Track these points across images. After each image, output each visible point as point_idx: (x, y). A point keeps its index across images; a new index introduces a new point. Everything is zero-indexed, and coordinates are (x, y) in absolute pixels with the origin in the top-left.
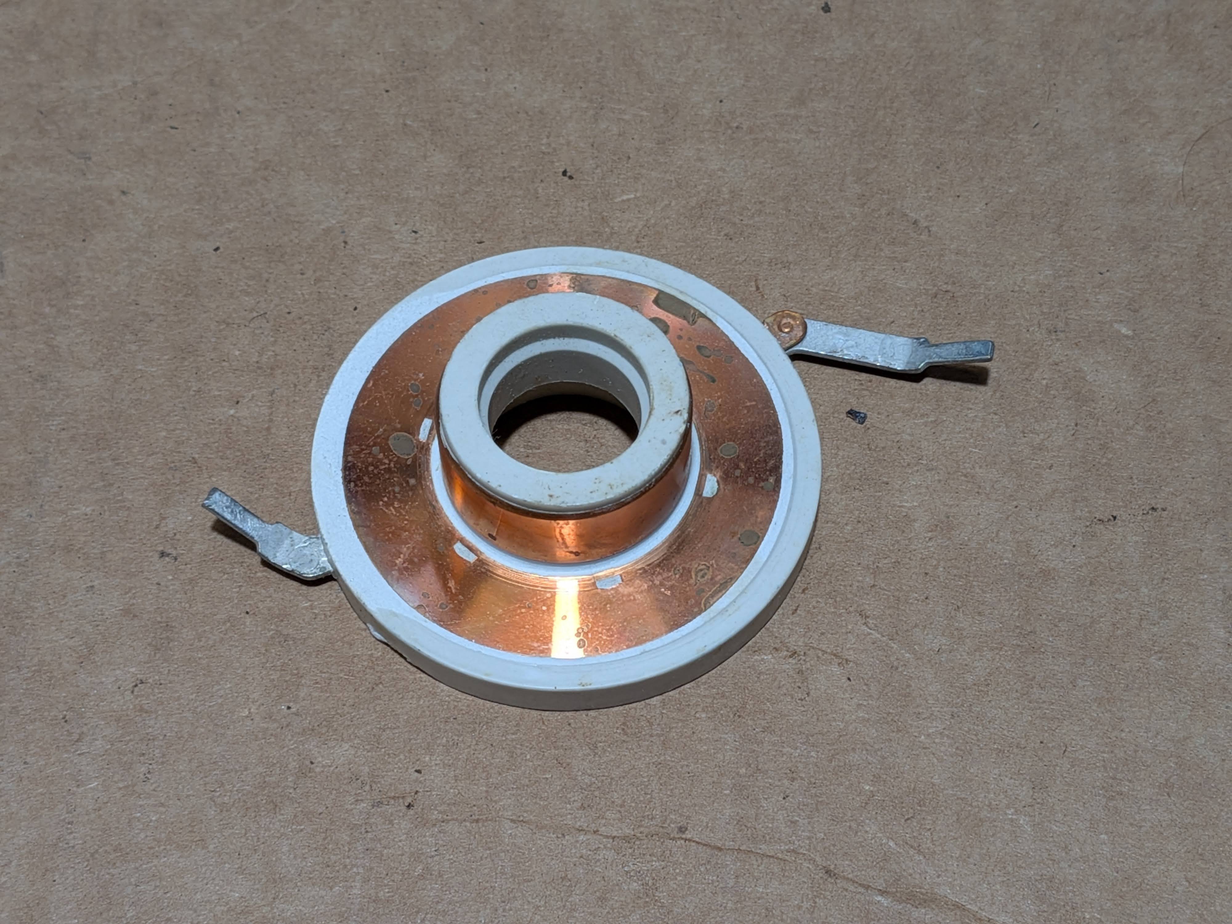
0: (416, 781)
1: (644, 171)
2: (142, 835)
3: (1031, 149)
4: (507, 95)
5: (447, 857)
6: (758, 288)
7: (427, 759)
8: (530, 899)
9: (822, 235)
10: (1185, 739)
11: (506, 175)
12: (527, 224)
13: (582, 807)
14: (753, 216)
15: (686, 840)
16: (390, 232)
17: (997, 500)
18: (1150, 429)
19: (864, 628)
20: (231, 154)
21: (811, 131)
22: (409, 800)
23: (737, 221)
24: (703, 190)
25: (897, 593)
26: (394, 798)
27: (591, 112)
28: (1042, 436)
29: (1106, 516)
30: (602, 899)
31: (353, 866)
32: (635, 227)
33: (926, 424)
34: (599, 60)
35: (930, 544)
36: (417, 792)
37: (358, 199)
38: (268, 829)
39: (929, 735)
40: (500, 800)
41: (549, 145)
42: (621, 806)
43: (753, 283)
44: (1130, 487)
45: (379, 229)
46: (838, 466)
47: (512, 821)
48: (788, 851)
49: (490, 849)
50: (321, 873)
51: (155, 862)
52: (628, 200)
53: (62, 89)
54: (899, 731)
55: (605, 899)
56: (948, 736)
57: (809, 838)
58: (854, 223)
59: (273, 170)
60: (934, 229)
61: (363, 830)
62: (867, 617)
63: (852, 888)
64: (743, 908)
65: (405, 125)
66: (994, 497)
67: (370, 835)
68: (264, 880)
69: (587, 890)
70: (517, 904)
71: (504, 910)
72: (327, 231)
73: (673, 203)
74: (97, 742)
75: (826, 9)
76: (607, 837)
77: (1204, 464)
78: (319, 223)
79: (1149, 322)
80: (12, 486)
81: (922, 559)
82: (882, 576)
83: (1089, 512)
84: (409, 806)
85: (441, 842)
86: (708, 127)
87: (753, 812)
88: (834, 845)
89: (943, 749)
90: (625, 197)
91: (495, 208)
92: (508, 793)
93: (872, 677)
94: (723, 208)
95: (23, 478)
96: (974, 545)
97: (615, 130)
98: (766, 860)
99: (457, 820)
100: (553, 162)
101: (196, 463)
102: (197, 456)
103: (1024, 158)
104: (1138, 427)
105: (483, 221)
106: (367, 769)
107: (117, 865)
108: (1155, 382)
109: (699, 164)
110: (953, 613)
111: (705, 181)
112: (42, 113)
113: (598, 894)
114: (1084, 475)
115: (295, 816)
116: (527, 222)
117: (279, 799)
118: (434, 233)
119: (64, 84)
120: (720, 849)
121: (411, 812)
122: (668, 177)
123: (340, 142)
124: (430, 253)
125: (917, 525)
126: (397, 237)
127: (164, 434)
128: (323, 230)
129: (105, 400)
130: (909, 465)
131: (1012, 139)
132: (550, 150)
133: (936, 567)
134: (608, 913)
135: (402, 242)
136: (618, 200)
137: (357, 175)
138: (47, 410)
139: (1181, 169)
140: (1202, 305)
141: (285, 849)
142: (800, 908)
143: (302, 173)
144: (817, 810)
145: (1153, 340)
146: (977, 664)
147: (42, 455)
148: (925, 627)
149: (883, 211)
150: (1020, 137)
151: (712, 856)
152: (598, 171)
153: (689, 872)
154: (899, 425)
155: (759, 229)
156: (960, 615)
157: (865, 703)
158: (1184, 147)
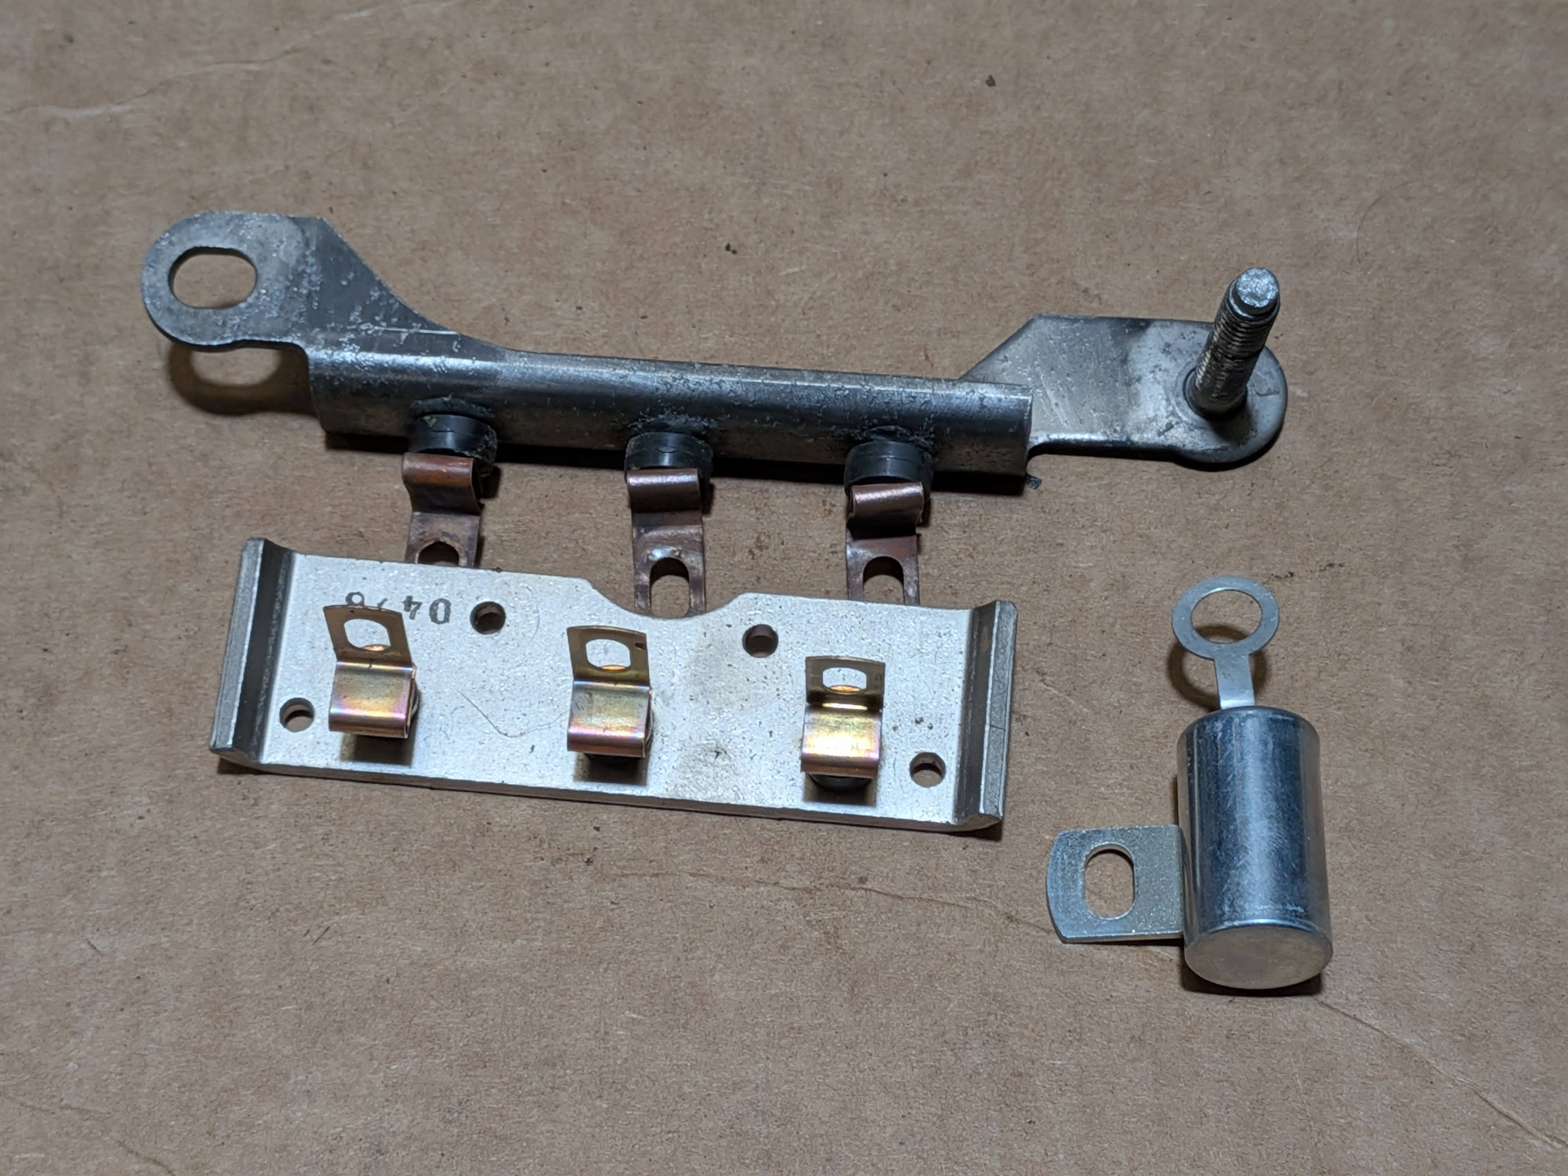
0: (595, 838)
1: (808, 245)
2: (322, 894)
3: (1202, 217)
4: (667, 173)
5: (628, 910)
6: (927, 357)
7: (605, 817)
8: (712, 948)
9: (991, 304)
10: (1364, 785)
11: (668, 250)
12: (692, 299)
13: (762, 860)
14: (920, 288)
15: (866, 890)
16: (552, 309)
17: (1173, 559)
18: (1327, 488)
19: (1041, 685)
20: (388, 236)
21: (978, 203)
22: (588, 856)
23: (905, 292)
24: (869, 262)
25: (1073, 651)
26: (573, 855)
27: (753, 188)
28: (1217, 497)
29: (1283, 572)
30: (784, 947)
31: (534, 919)
32: (801, 299)
33: (1099, 487)
34: (760, 136)
35: (1107, 603)
36: (595, 849)
37: (518, 277)
38: (447, 886)
39: (1108, 786)
40: (679, 855)
41: (711, 220)
42: (801, 859)
43: (922, 353)
44: (1307, 544)
45: (540, 306)
46: (1012, 529)
47: (691, 875)
48: (968, 899)
49: (670, 901)
50: (502, 927)
51: (337, 918)
52: (794, 273)
53: (213, 174)
54: (1078, 783)
55: (788, 948)
56: (1128, 787)
57: (990, 886)
58: (1023, 292)
59: (431, 250)
60: (1105, 297)
61: (543, 886)
62: (1044, 674)
63: (1034, 933)
64: (925, 953)
65: (564, 203)
66: (1170, 556)
67: (550, 891)
68: (446, 935)
69: (768, 939)
70: (699, 953)
71: (687, 959)
72: (488, 309)
73: (839, 276)
74: (273, 807)
75: (991, 82)
76: (787, 888)
77: (1380, 521)
78: (479, 301)
79: (1324, 384)
80: (178, 561)
81: (1099, 617)
82: (1058, 635)
83: (1267, 569)
84: (589, 862)
85: (621, 896)
86: (873, 200)
87: (932, 862)
88: (1015, 892)
89: (1122, 799)
90: (790, 271)
91: (658, 283)
92: (687, 848)
93: (1050, 731)
94: (890, 280)
95: (188, 555)
96: (1151, 603)
97: (778, 205)
98: (947, 908)
99: (636, 874)
100: (716, 238)
101: (362, 536)
102: (362, 530)
103: (1196, 225)
104: (1314, 486)
105: (646, 297)
106: (544, 828)
107: (299, 922)
108: (1330, 443)
109: (864, 237)
110: (1131, 669)
111: (872, 254)
112: (193, 198)
113: (780, 943)
114: (1260, 534)
115: (475, 874)
116: (691, 296)
117: (458, 858)
118: (597, 308)
119: (216, 169)
120: (901, 898)
121: (591, 868)
122: (833, 250)
123: (498, 222)
124: (593, 328)
125: (1092, 585)
126: (559, 313)
127: (329, 509)
128: (484, 308)
129: (267, 476)
130: (1083, 526)
131: (1182, 208)
132: (712, 226)
133: (1113, 625)
134: (791, 960)
135: (564, 318)
136: (784, 273)
137: (515, 254)
138: (211, 488)
139: (1355, 235)
140: (1378, 368)
141: (465, 905)
142: (981, 951)
143: (460, 253)
144: (998, 859)
145: (1328, 401)
146: (1154, 717)
147: (207, 531)
148: (1102, 683)
149: (1053, 280)
150: (1191, 205)
151: (893, 904)
152: (762, 245)
153: (870, 920)
154: (1073, 488)
155: (927, 300)
156: (1137, 671)
157: (1044, 756)
158: (1357, 213)
